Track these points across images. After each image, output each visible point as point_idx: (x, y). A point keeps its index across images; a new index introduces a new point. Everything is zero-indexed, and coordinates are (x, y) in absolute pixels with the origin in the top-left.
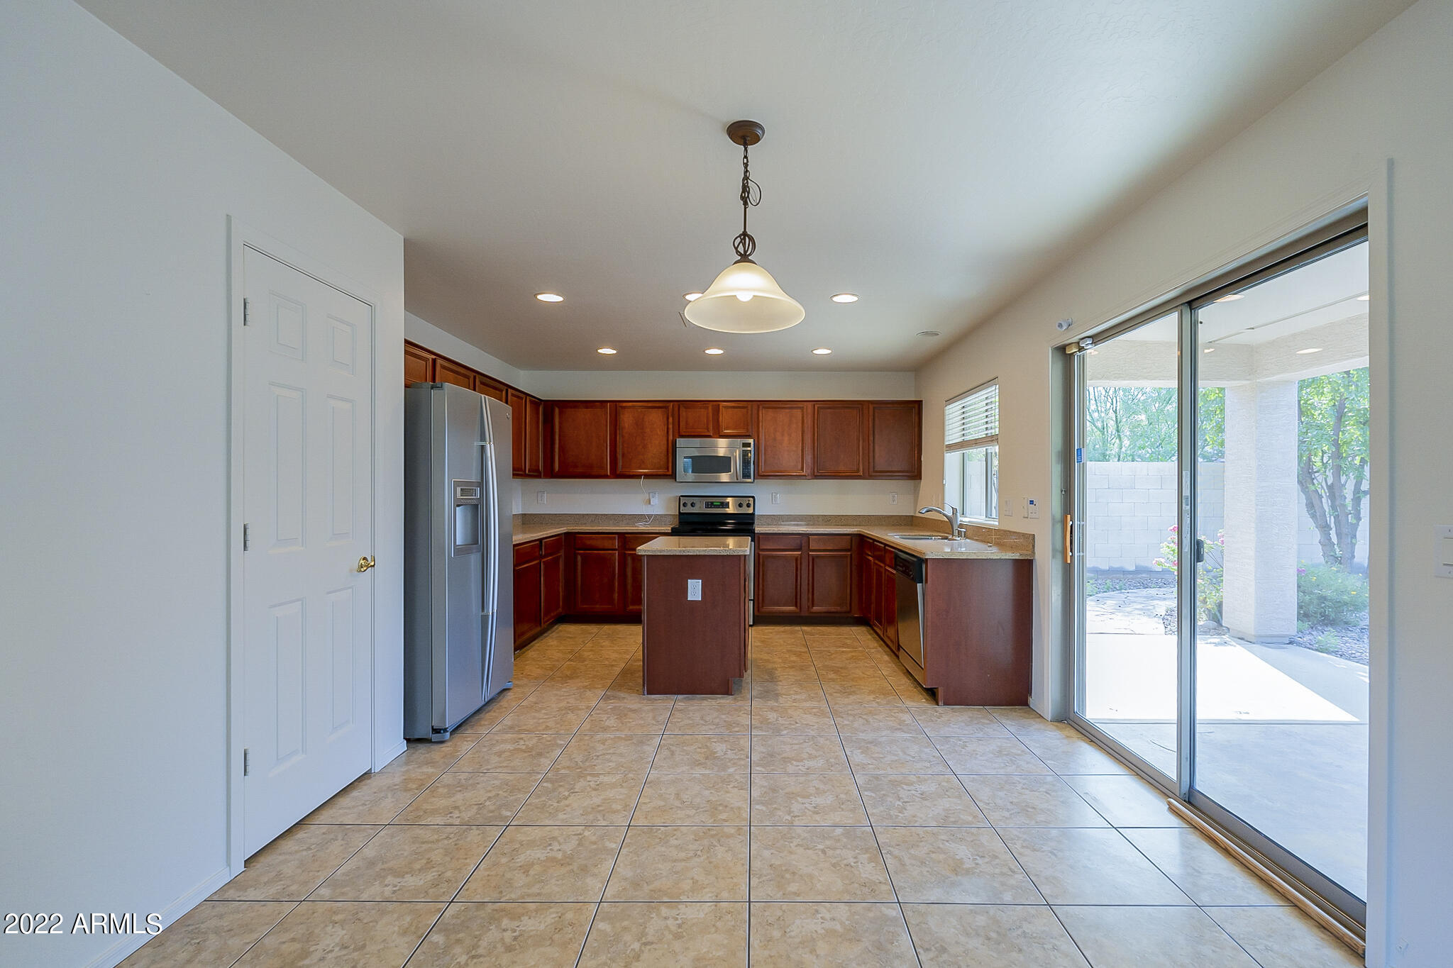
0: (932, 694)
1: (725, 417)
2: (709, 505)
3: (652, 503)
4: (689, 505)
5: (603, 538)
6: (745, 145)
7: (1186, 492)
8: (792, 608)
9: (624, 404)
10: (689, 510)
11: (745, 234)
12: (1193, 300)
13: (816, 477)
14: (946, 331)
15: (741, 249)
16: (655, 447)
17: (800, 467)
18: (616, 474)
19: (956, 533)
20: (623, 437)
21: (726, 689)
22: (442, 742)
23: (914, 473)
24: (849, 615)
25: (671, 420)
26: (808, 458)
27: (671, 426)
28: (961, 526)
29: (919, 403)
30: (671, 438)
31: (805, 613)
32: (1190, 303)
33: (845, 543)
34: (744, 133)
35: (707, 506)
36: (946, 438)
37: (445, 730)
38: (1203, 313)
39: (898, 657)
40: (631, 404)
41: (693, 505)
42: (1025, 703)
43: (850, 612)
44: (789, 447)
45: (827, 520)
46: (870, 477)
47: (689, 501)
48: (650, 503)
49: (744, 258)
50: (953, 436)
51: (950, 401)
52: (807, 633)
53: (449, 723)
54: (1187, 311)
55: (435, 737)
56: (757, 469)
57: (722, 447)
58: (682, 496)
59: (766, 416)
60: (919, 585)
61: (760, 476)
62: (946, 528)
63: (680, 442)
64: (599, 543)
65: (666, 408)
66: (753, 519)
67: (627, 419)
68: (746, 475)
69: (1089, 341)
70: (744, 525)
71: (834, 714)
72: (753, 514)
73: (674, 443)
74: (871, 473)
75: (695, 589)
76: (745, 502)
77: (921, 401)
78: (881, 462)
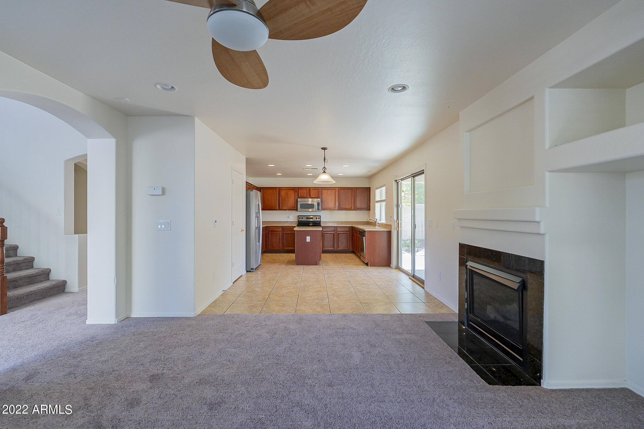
0: (367, 264)
1: (312, 192)
2: (307, 218)
3: (290, 218)
4: (301, 218)
5: (277, 228)
6: (324, 150)
7: (413, 214)
8: (332, 248)
9: (282, 188)
10: (301, 220)
11: (324, 167)
12: (414, 176)
13: (339, 210)
14: (374, 171)
15: (324, 170)
16: (291, 202)
17: (334, 207)
18: (279, 209)
19: (377, 225)
20: (282, 198)
21: (316, 264)
22: (253, 272)
23: (368, 209)
24: (349, 250)
25: (296, 193)
26: (337, 204)
27: (296, 195)
28: (378, 224)
29: (370, 188)
30: (296, 198)
31: (336, 250)
32: (413, 176)
33: (347, 229)
34: (324, 149)
35: (306, 219)
36: (376, 199)
37: (253, 269)
38: (416, 178)
39: (360, 258)
40: (284, 188)
41: (302, 218)
42: (390, 266)
43: (349, 249)
44: (330, 200)
45: (342, 223)
46: (355, 210)
47: (301, 217)
48: (289, 218)
49: (324, 172)
50: (378, 199)
51: (377, 189)
52: (337, 255)
53: (254, 268)
54: (413, 178)
55: (252, 271)
56: (322, 207)
57: (310, 201)
58: (299, 216)
59: (324, 191)
60: (364, 237)
61: (323, 209)
62: (374, 224)
63: (299, 200)
64: (276, 230)
65: (295, 189)
66: (320, 223)
67: (283, 193)
68: (318, 209)
69: (400, 180)
70: (317, 224)
71: (343, 268)
72: (320, 221)
73: (297, 200)
74: (356, 209)
75: (308, 239)
76: (318, 217)
77: (370, 187)
78: (358, 205)
